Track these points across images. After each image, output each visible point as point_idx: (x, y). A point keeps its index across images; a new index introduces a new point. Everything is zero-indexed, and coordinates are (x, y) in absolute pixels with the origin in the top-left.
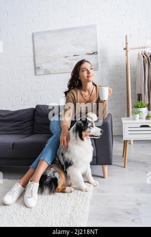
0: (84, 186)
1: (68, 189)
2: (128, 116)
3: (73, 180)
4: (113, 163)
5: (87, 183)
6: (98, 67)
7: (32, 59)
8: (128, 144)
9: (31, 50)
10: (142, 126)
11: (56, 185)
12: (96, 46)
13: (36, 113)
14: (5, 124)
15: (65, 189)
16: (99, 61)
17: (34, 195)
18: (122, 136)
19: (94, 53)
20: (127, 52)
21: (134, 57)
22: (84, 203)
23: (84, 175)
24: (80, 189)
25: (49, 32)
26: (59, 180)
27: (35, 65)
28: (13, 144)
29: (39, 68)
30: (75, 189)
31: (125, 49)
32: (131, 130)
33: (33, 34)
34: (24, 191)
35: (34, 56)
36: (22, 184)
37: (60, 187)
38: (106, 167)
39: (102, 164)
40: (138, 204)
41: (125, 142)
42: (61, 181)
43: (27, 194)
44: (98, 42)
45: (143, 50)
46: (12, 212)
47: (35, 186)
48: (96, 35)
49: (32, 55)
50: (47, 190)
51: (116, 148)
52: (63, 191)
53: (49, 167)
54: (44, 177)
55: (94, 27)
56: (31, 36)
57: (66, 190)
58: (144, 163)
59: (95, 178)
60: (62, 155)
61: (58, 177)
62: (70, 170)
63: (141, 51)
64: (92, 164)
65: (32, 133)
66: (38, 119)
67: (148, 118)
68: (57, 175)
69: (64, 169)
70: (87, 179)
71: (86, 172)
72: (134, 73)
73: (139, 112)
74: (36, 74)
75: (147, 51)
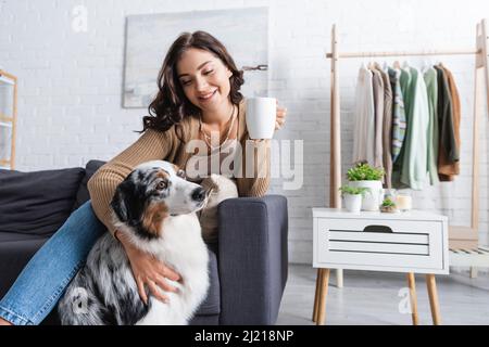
2: (333, 205)
7: (119, 72)
8: (327, 280)
9: (120, 52)
10: (369, 229)
12: (265, 53)
16: (271, 85)
19: (258, 68)
20: (334, 61)
25: (163, 16)
27: (123, 85)
29: (132, 92)
31: (330, 55)
32: (339, 239)
33: (127, 20)
35: (124, 66)
41: (321, 273)
48: (266, 28)
49: (121, 63)
55: (264, 11)
67: (386, 207)
73: (360, 190)
74: (123, 106)
75: (381, 62)
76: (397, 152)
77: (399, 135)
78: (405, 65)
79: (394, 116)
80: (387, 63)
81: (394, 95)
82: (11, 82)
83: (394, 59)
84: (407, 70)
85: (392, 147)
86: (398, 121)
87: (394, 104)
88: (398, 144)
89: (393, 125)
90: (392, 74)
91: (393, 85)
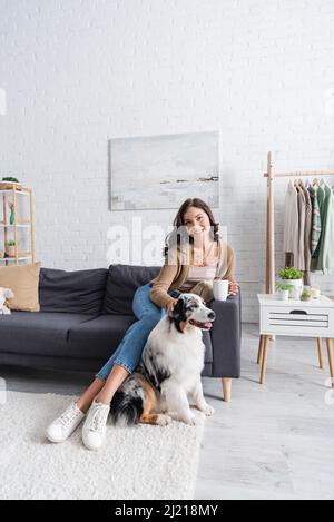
0: (190, 414)
1: (161, 418)
2: (268, 292)
3: (169, 402)
4: (242, 374)
5: (195, 410)
6: (218, 202)
7: (105, 182)
8: (268, 341)
9: (105, 167)
10: (293, 312)
11: (141, 411)
12: (217, 167)
13: (110, 278)
14: (55, 294)
15: (155, 418)
16: (221, 192)
17: (99, 426)
18: (256, 324)
19: (212, 179)
20: (270, 180)
21: (281, 188)
22: (189, 446)
23: (190, 395)
24: (181, 419)
25: (138, 139)
26: (145, 402)
27: (110, 193)
28: (68, 332)
29: (117, 198)
30: (174, 418)
31: (267, 175)
32: (276, 318)
33: (109, 142)
34: (84, 419)
35: (110, 178)
36: (81, 405)
37: (146, 413)
38: (229, 382)
39: (223, 376)
40: (286, 455)
41: (263, 339)
42: (149, 403)
43: (88, 425)
44: (221, 160)
45: (298, 178)
46: (63, 456)
47: (102, 409)
48: (217, 148)
49: (107, 176)
50: (123, 420)
51: (247, 345)
52: (153, 422)
53: (129, 377)
54: (119, 395)
55: (215, 134)
56: (107, 144)
57: (158, 421)
58: (295, 376)
59: (209, 399)
60: (151, 358)
61: (142, 397)
62: (166, 386)
63: (293, 180)
64: (203, 374)
65: (101, 312)
66: (111, 289)
67: (304, 297)
68: (141, 393)
69: (155, 384)
70: (196, 401)
71: (194, 389)
72: (281, 215)
73: (289, 287)
74: (110, 208)
75: (304, 179)
76: (314, 248)
77: (316, 237)
78: (322, 182)
79: (312, 224)
80: (308, 181)
81: (313, 208)
82: (28, 193)
83: (314, 177)
84: (323, 187)
85: (311, 245)
86: (315, 227)
87: (313, 214)
88: (315, 243)
89: (312, 230)
90: (311, 191)
91: (312, 200)
